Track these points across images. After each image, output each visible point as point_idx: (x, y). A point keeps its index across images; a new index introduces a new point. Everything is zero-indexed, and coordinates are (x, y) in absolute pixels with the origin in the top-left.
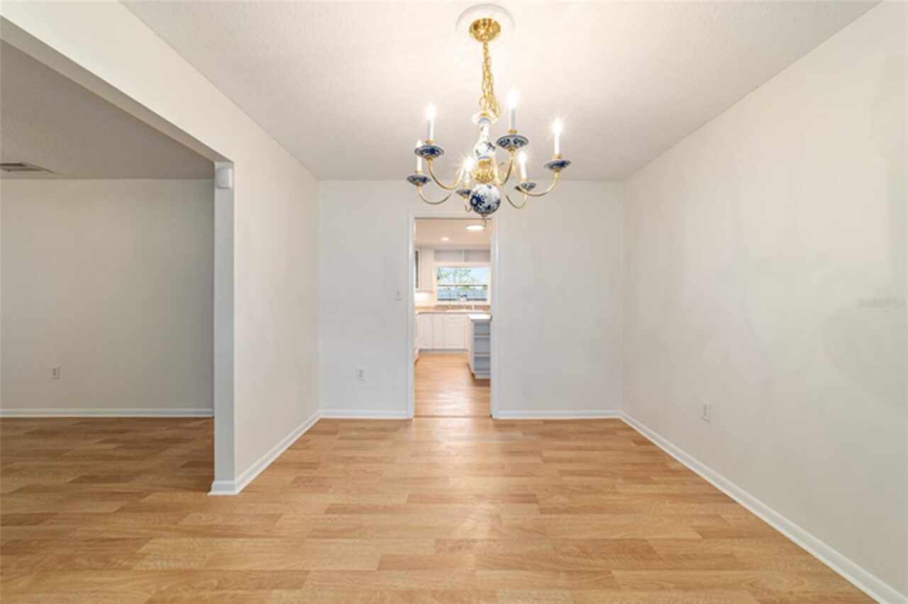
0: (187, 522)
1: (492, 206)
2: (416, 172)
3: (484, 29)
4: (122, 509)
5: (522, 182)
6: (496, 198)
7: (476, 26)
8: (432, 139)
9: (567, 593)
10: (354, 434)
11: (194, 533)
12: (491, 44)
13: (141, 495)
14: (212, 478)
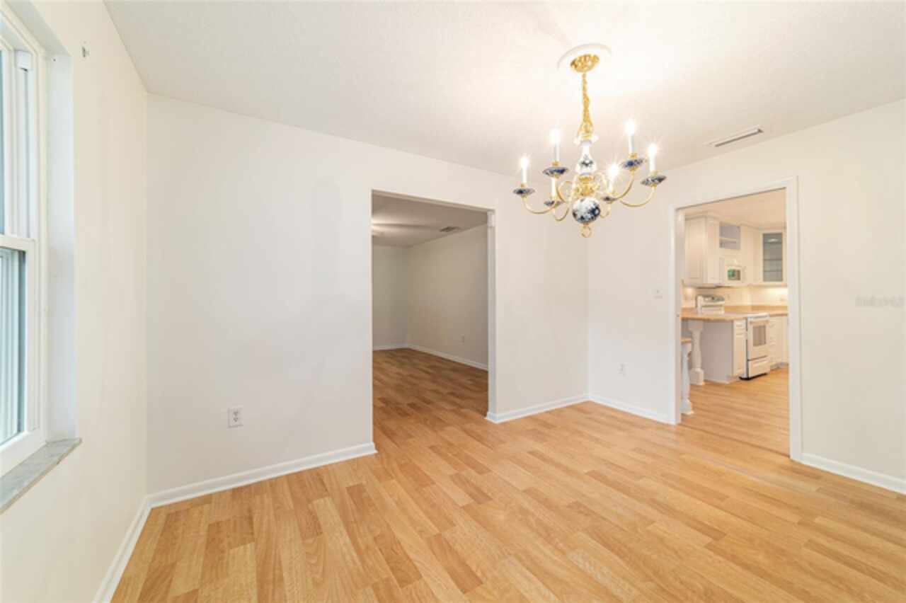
0: (468, 426)
1: (584, 216)
2: (551, 198)
3: (582, 64)
4: (452, 411)
5: (649, 175)
6: (587, 208)
7: (573, 63)
8: (525, 181)
9: (635, 592)
10: (603, 419)
11: (465, 431)
12: (588, 74)
13: (462, 407)
14: (487, 409)
